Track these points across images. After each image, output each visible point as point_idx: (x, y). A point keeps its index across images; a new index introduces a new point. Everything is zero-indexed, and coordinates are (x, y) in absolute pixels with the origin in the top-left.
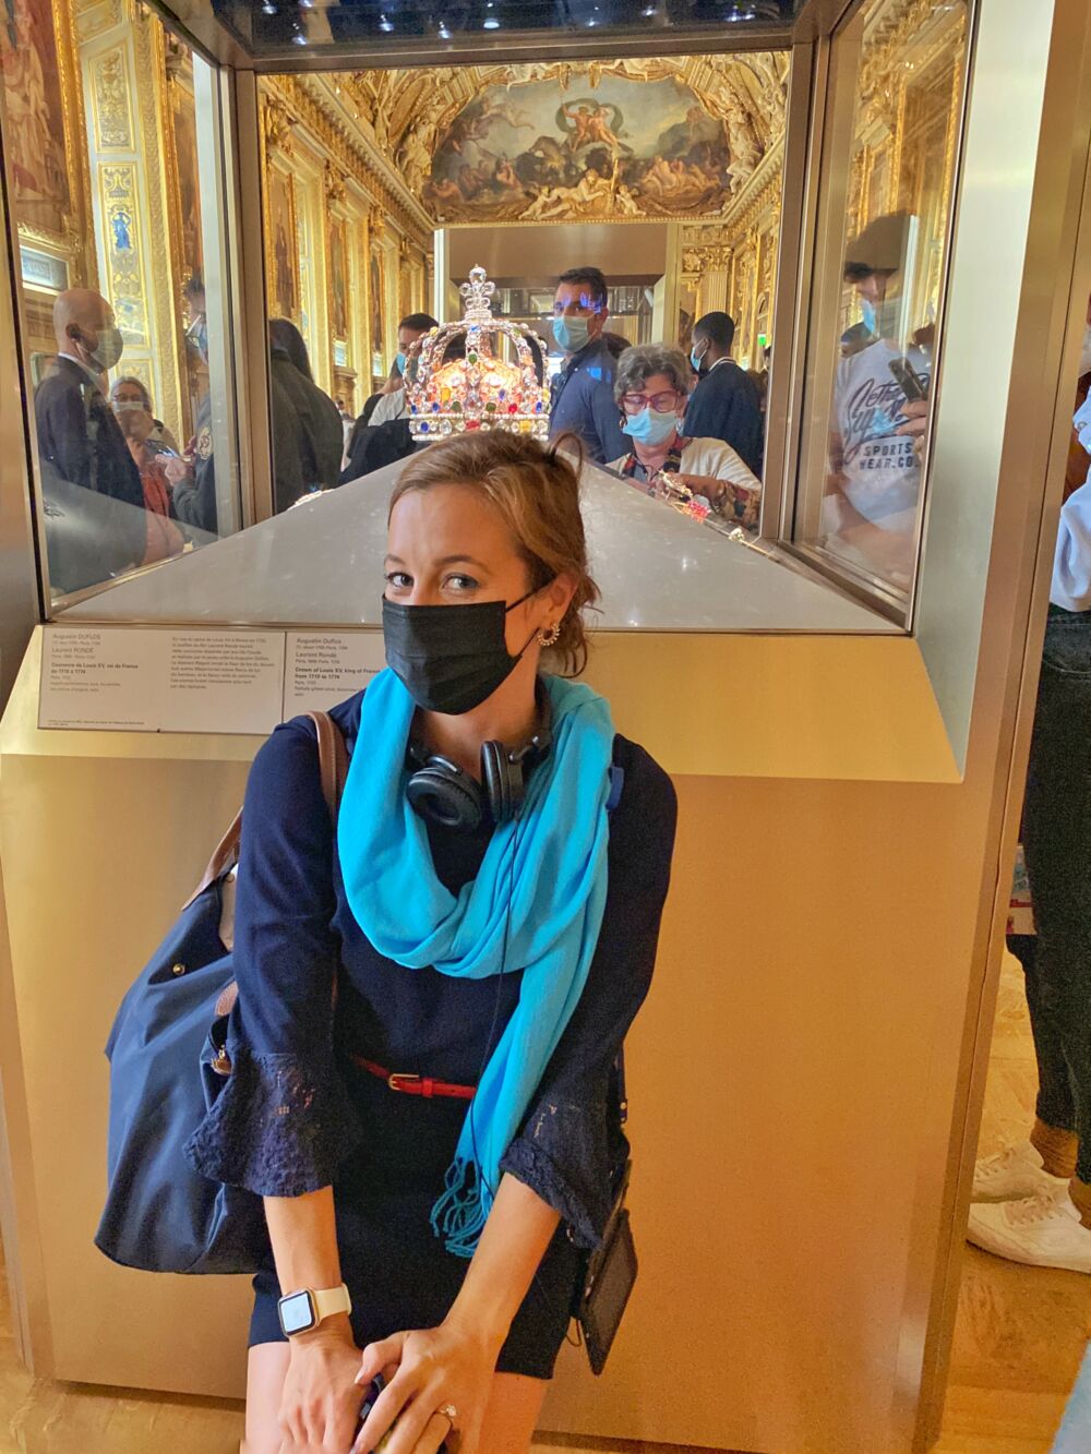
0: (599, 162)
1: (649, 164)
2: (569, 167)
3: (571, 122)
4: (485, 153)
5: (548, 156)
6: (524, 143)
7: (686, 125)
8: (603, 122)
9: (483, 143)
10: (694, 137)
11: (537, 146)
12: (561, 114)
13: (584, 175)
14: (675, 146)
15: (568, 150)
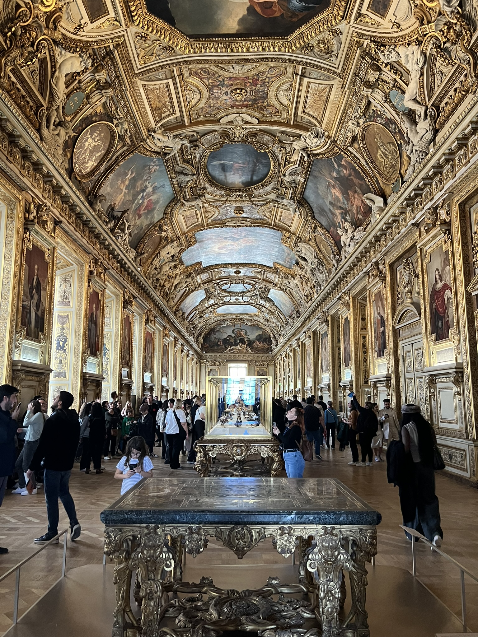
0: (242, 341)
1: (254, 342)
2: (235, 341)
3: (235, 333)
4: (215, 338)
5: (230, 339)
6: (225, 336)
7: (262, 334)
8: (243, 333)
9: (215, 336)
10: (264, 337)
11: (228, 337)
12: (233, 331)
13: (239, 344)
14: (259, 338)
15: (234, 338)
